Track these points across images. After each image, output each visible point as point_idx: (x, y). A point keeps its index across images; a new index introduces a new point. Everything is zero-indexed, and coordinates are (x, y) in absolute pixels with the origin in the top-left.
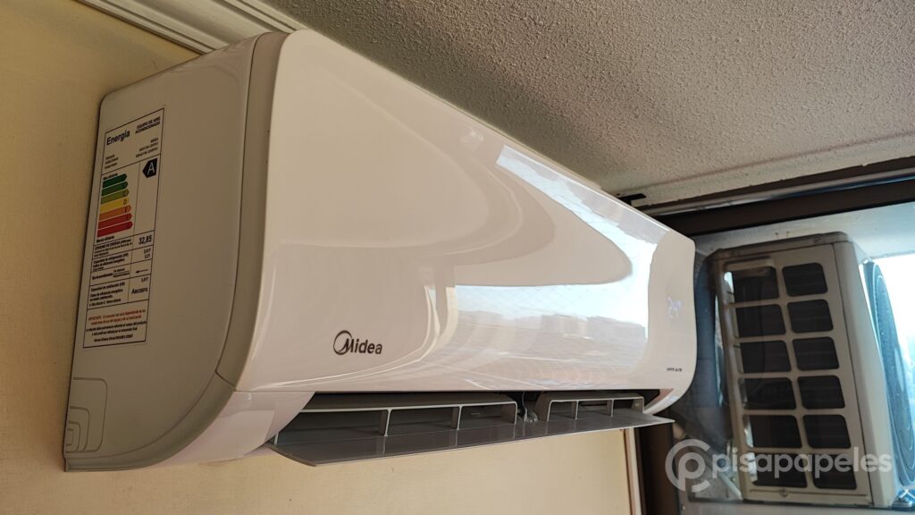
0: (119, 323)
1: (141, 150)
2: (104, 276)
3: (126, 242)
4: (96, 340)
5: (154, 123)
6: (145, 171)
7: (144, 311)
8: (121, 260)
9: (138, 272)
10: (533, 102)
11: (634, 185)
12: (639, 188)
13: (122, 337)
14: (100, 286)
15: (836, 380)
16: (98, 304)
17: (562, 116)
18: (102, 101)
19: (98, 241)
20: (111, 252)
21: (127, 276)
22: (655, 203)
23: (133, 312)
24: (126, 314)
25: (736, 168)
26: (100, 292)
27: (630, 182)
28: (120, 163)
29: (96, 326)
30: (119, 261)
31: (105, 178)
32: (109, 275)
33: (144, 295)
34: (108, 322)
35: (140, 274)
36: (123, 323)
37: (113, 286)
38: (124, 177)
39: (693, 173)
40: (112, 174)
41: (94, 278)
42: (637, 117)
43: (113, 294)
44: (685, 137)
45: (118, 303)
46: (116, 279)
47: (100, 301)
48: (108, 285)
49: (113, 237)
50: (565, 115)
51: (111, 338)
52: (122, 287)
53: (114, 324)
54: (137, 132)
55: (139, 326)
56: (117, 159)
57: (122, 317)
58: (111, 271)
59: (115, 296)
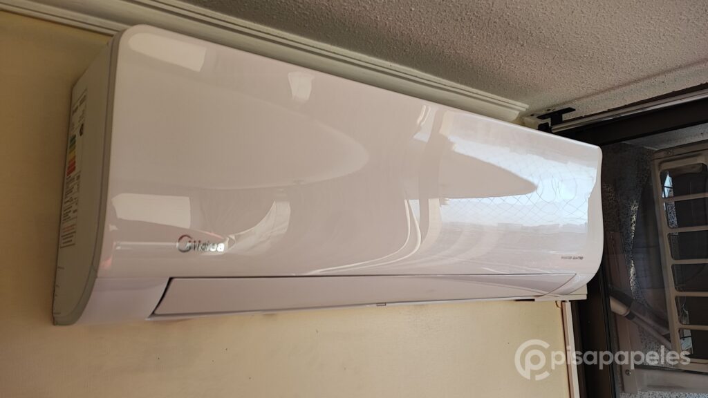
10: (426, 45)
11: (558, 102)
12: (564, 103)
17: (456, 52)
18: (72, 89)
22: (588, 114)
25: (649, 77)
27: (551, 98)
39: (609, 86)
42: (522, 46)
44: (580, 57)
50: (459, 52)
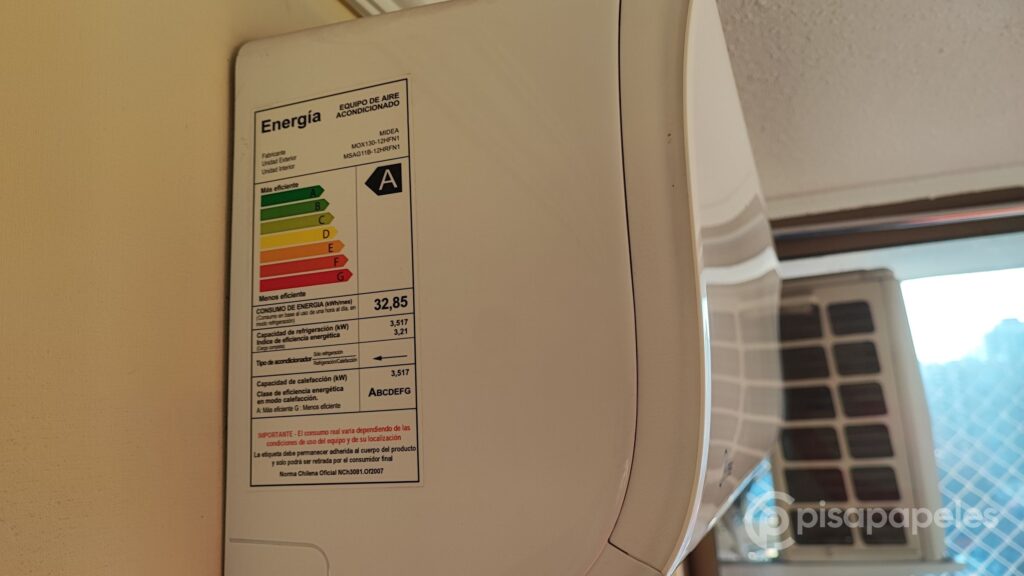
0: (341, 447)
1: (353, 147)
2: (289, 361)
3: (345, 304)
4: (282, 474)
5: (381, 102)
6: (373, 183)
7: (407, 428)
8: (331, 336)
9: (380, 358)
13: (356, 472)
14: (282, 379)
15: (883, 429)
16: (277, 409)
18: (235, 55)
19: (262, 299)
20: (299, 320)
21: (354, 365)
23: (381, 429)
24: (360, 430)
26: (282, 388)
28: (300, 167)
29: (282, 449)
30: (326, 337)
31: (263, 190)
32: (307, 359)
33: (405, 400)
34: (314, 442)
35: (383, 362)
36: (353, 446)
37: (314, 381)
38: (316, 191)
40: (282, 183)
41: (262, 364)
43: (317, 394)
45: (335, 410)
46: (320, 368)
47: (283, 405)
48: (302, 377)
49: (303, 294)
51: (325, 473)
52: (339, 384)
53: (330, 447)
54: (339, 115)
55: (396, 455)
56: (294, 158)
57: (350, 436)
58: (309, 353)
59: (323, 398)
